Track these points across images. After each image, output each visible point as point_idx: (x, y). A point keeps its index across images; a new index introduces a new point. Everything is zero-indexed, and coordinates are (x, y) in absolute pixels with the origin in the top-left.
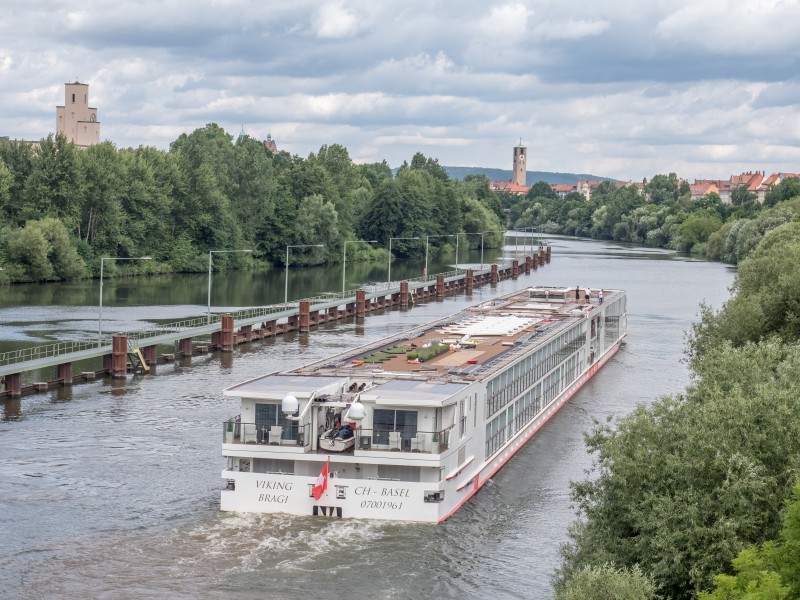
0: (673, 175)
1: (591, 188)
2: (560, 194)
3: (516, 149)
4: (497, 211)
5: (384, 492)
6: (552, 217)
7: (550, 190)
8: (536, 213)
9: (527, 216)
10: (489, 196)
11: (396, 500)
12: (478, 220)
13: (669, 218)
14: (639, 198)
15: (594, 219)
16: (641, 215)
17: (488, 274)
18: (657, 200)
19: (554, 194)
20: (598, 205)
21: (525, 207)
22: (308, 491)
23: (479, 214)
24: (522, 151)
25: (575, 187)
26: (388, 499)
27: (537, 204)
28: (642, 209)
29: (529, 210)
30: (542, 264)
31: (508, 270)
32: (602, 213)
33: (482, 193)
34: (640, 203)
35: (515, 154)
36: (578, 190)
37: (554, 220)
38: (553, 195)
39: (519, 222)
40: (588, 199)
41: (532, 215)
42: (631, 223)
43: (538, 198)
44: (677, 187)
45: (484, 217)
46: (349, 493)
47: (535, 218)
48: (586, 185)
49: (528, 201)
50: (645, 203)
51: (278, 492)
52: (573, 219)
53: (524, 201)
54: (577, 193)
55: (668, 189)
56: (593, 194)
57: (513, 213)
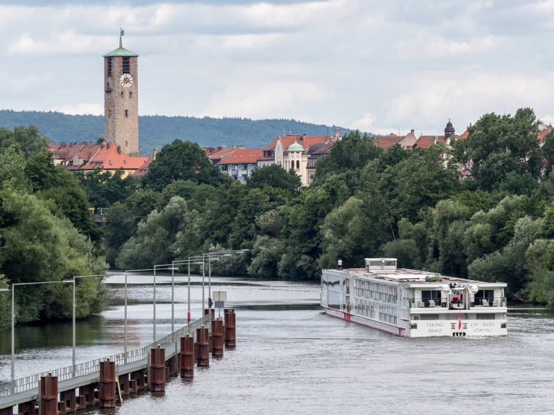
0: (525, 114)
1: (312, 153)
2: (230, 173)
3: (109, 60)
4: (79, 220)
5: (484, 325)
6: (217, 233)
7: (205, 163)
8: (173, 223)
9: (151, 231)
10: (55, 183)
11: (489, 328)
12: (39, 247)
13: (524, 223)
14: (442, 175)
15: (328, 234)
16: (447, 219)
17: (92, 386)
18: (487, 181)
19: (215, 173)
20: (334, 196)
21: (143, 208)
22: (450, 326)
23: (39, 231)
24: (127, 63)
25: (269, 154)
26: (486, 327)
27: (176, 200)
28: (451, 205)
29: (154, 215)
30: (218, 355)
31: (139, 374)
32: (347, 217)
33: (40, 177)
34: (445, 188)
35: (109, 72)
36: (279, 158)
37: (222, 241)
38: (212, 175)
39: (130, 248)
40: (305, 181)
41: (161, 230)
42: (422, 240)
43: (176, 184)
44: (535, 144)
45: (55, 240)
46: (468, 326)
47: (171, 238)
48: (296, 146)
49: (150, 192)
50: (458, 188)
51: (437, 328)
52: (272, 233)
53: (140, 193)
54: (277, 169)
55: (514, 150)
56: (319, 170)
57: (115, 224)
